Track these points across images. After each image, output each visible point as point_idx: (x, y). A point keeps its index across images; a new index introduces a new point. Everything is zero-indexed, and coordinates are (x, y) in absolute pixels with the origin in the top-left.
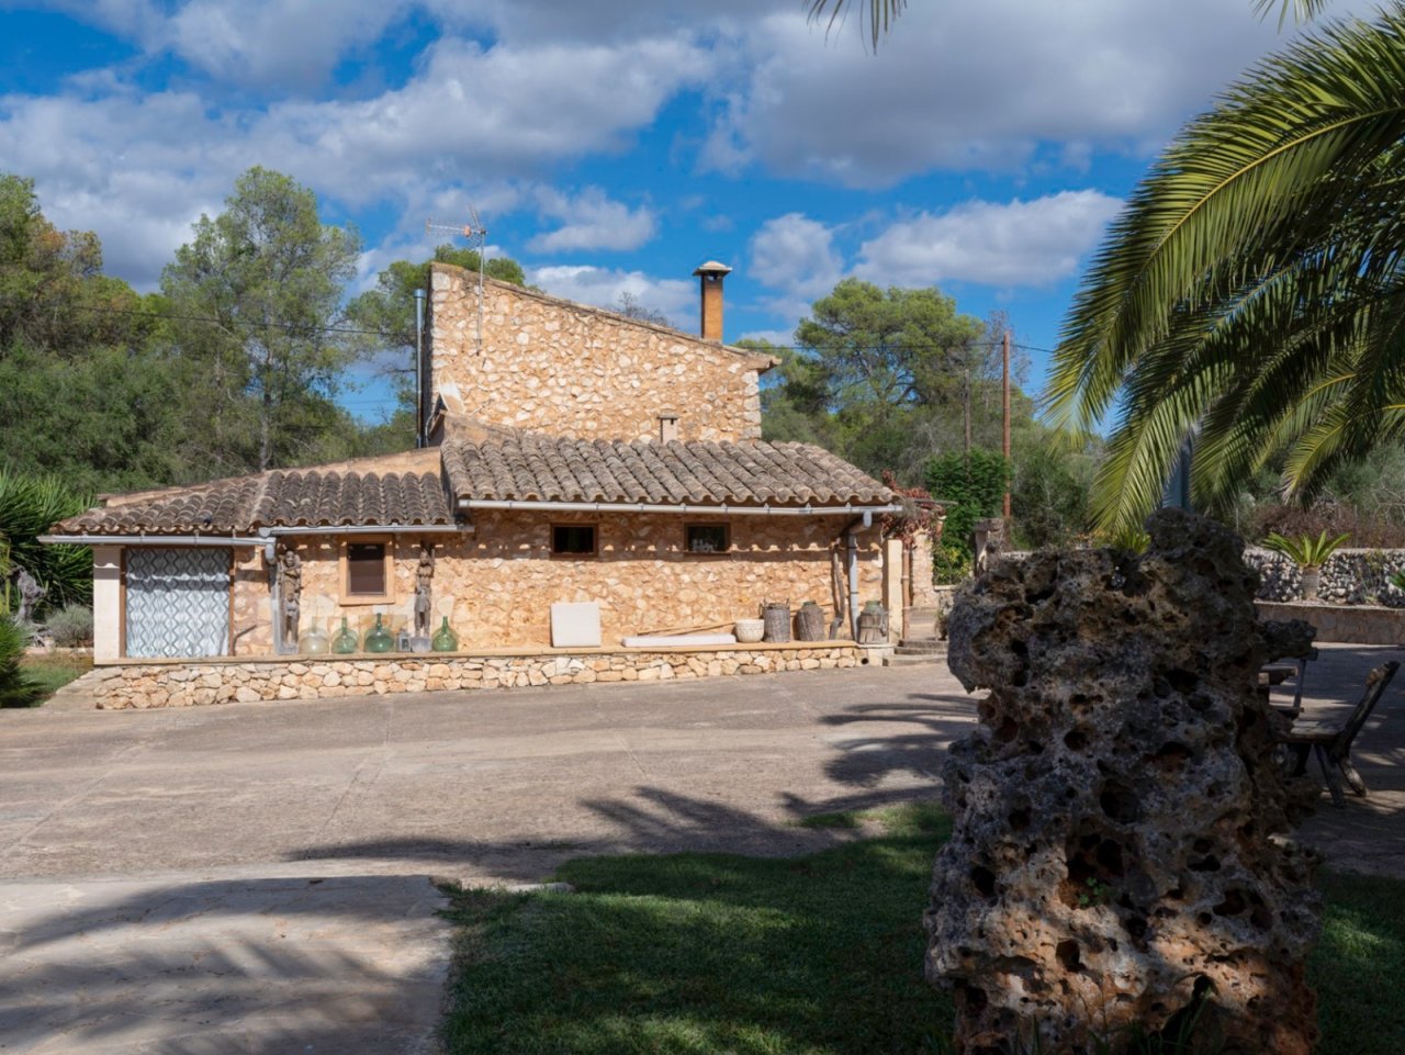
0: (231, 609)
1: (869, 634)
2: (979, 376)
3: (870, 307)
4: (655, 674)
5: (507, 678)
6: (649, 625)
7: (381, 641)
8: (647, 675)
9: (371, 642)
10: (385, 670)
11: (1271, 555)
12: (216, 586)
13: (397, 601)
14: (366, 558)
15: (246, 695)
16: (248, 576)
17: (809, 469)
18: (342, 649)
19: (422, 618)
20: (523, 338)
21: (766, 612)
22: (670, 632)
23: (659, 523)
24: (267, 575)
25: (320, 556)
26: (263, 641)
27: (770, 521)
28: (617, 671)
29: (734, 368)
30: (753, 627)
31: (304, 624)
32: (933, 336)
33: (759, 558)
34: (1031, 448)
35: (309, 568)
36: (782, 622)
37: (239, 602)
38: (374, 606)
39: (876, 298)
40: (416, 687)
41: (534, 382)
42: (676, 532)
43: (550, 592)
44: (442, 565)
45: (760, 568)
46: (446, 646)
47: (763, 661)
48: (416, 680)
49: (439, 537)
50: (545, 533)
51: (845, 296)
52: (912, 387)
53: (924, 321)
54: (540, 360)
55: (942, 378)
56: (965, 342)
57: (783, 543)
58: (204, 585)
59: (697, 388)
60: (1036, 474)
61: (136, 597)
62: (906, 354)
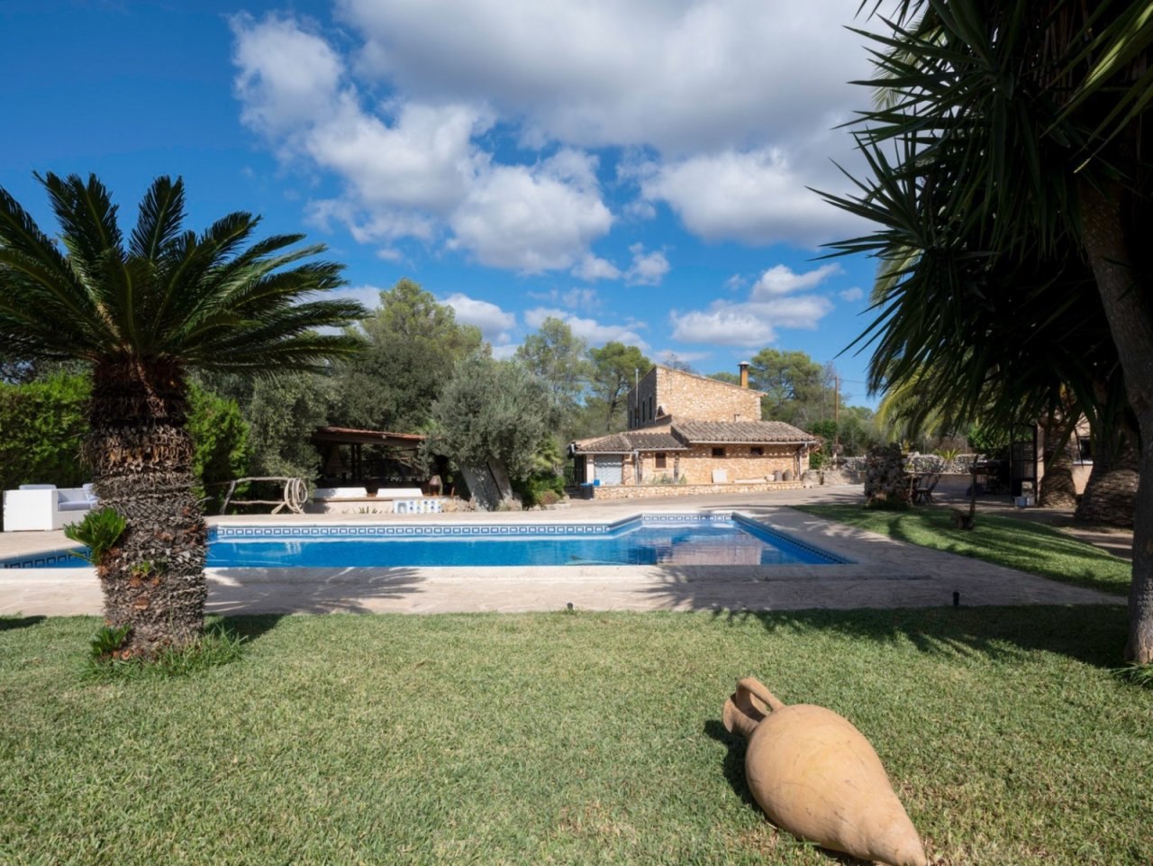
0: (623, 472)
1: (806, 479)
2: (822, 387)
3: (776, 360)
4: (744, 490)
5: (702, 491)
6: (741, 476)
7: (665, 481)
8: (741, 491)
9: (663, 481)
10: (668, 489)
11: (936, 457)
12: (618, 466)
13: (669, 471)
14: (660, 457)
15: (630, 496)
16: (628, 463)
17: (786, 431)
18: (654, 484)
19: (676, 474)
20: (685, 388)
21: (775, 473)
22: (746, 478)
23: (743, 447)
24: (633, 463)
25: (648, 457)
26: (632, 481)
27: (776, 446)
28: (733, 489)
29: (752, 396)
30: (771, 477)
31: (644, 476)
32: (801, 371)
33: (772, 457)
34: (846, 418)
35: (646, 461)
36: (780, 476)
37: (626, 470)
38: (662, 471)
39: (777, 356)
40: (676, 494)
41: (688, 403)
42: (749, 450)
43: (712, 467)
44: (682, 460)
45: (773, 460)
46: (683, 483)
47: (775, 487)
48: (676, 491)
49: (681, 451)
50: (710, 450)
51: (765, 355)
52: (792, 392)
53: (798, 365)
54: (690, 395)
55: (805, 389)
56: (815, 373)
57: (779, 453)
58: (614, 466)
59: (740, 403)
60: (848, 428)
61: (598, 469)
62: (790, 379)
